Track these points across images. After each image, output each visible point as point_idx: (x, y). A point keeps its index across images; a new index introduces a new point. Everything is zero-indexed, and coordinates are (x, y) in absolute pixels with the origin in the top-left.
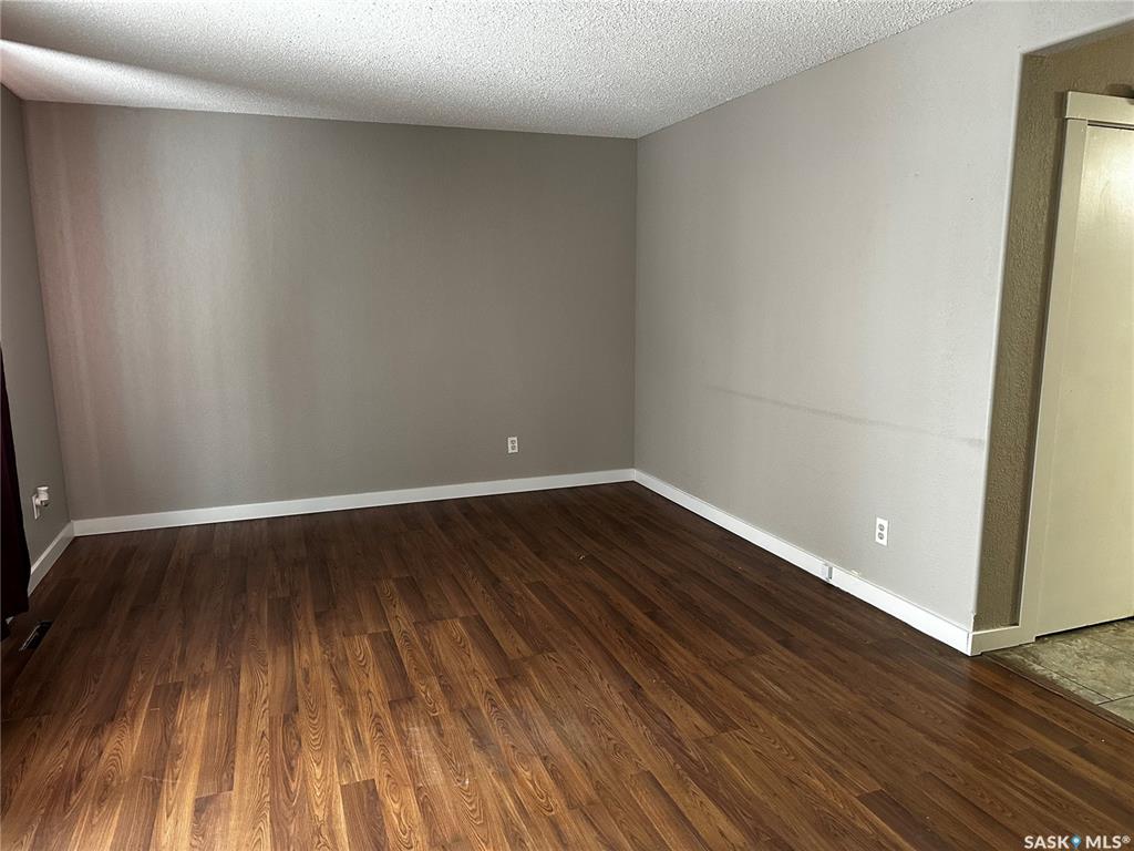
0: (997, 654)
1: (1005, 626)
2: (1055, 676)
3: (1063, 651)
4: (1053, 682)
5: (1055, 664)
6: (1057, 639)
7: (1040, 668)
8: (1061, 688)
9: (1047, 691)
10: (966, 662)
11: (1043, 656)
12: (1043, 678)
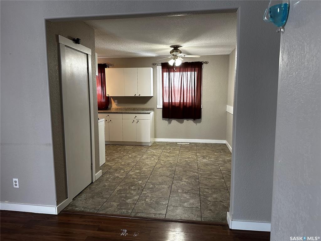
0: (65, 210)
1: (65, 200)
2: (83, 209)
3: (81, 200)
4: (83, 212)
6: (77, 197)
7: (78, 208)
8: (85, 212)
9: (82, 215)
10: (57, 217)
11: (77, 204)
12: (80, 212)
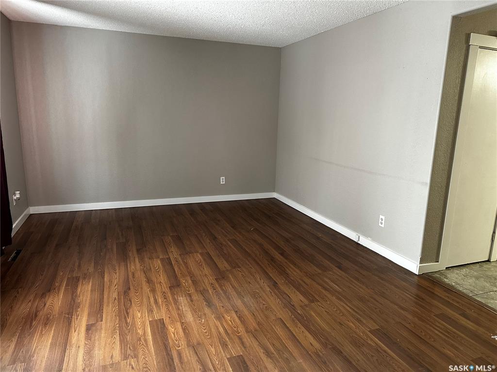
0: (429, 274)
1: (433, 262)
2: (453, 284)
3: (457, 274)
4: (453, 286)
5: (453, 279)
6: (455, 268)
7: (447, 280)
8: (455, 289)
9: (449, 290)
10: (416, 277)
11: (449, 276)
12: (448, 284)
